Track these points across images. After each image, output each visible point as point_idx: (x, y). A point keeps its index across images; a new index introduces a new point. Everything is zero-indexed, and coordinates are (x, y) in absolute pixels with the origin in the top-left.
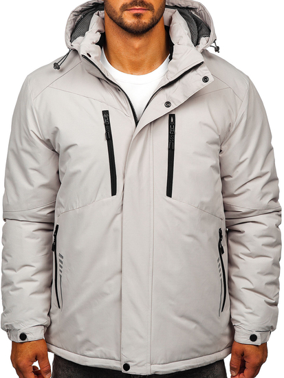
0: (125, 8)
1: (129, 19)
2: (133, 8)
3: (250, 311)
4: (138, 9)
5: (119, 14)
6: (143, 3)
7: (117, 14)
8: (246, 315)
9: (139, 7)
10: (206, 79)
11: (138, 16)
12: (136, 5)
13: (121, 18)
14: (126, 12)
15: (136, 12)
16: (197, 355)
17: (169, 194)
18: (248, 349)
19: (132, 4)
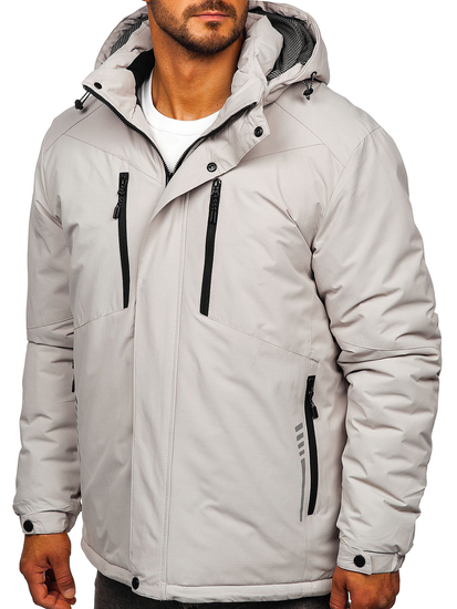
0: (192, 12)
1: (197, 30)
2: (205, 12)
3: (357, 515)
4: (213, 15)
5: (182, 22)
6: (222, 6)
7: (177, 21)
8: (351, 521)
9: (216, 11)
10: (258, 132)
11: (212, 26)
12: (211, 8)
13: (184, 28)
14: (193, 20)
15: (210, 19)
16: (258, 580)
17: (204, 310)
18: (352, 578)
19: (203, 6)
